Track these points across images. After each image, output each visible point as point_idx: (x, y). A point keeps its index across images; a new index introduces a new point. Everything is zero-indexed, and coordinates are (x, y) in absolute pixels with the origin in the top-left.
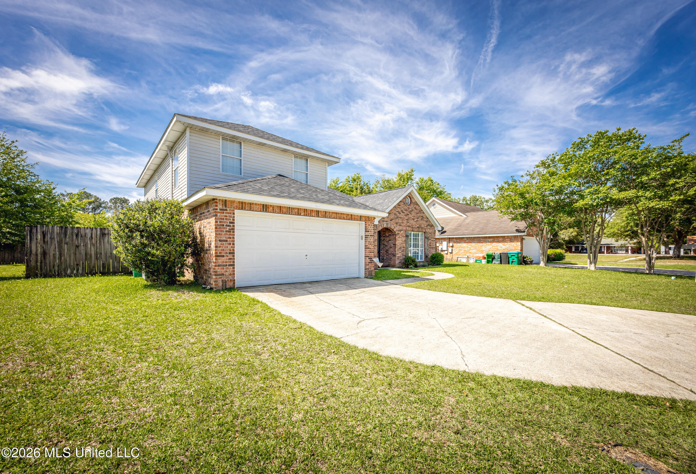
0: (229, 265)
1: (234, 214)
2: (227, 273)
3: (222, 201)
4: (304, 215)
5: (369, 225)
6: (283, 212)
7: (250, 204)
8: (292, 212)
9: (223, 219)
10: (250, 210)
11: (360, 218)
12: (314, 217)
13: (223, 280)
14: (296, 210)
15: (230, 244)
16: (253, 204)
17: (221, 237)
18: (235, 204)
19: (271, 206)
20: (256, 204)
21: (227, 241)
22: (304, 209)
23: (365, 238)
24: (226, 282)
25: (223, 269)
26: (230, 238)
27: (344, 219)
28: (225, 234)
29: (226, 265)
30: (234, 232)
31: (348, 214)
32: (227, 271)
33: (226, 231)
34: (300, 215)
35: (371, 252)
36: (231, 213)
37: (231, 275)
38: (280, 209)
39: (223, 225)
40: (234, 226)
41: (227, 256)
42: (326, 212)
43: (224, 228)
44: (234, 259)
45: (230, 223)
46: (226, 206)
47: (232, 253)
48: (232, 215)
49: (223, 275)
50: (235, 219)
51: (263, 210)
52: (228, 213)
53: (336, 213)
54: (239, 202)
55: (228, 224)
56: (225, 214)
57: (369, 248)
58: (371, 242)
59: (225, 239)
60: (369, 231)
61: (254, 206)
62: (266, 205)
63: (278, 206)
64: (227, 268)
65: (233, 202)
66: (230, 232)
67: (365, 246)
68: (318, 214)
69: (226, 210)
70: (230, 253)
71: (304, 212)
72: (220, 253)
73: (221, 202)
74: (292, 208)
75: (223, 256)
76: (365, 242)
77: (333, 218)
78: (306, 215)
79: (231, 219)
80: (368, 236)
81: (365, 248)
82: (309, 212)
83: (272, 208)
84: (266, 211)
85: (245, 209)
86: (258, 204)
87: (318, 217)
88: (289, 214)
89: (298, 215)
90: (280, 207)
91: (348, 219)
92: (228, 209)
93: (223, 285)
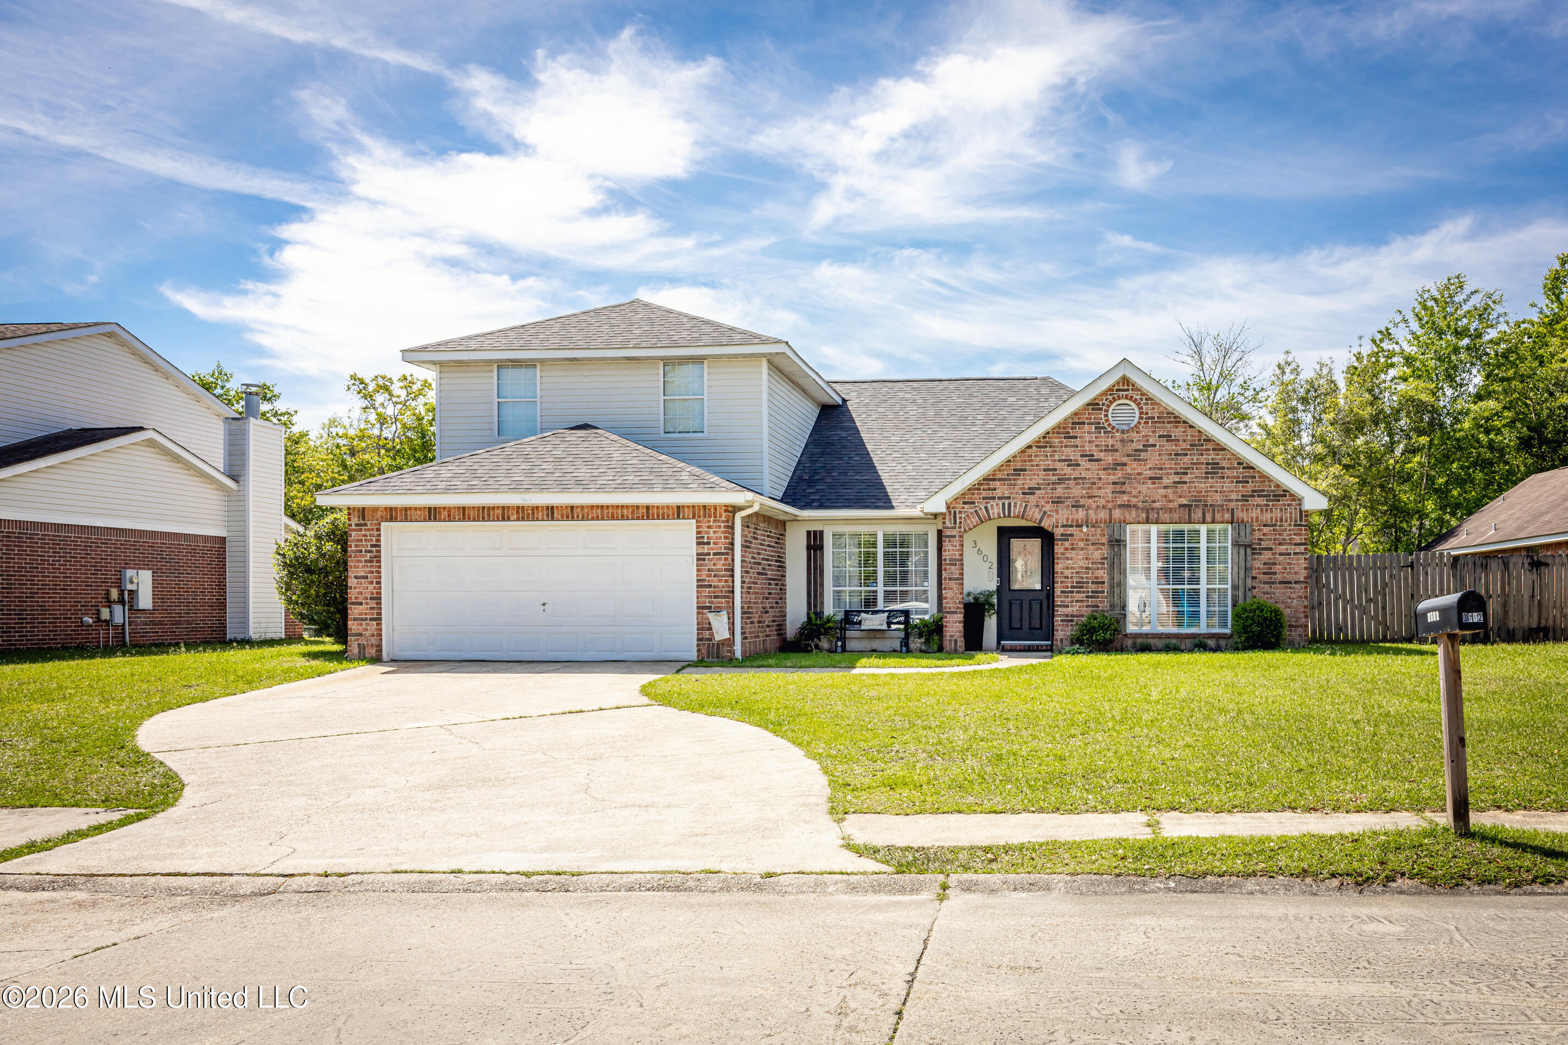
0: (371, 619)
1: (378, 530)
2: (367, 633)
3: (359, 510)
4: (518, 520)
5: (709, 527)
6: (469, 518)
7: (406, 509)
8: (489, 515)
9: (361, 540)
10: (406, 520)
11: (678, 512)
12: (543, 520)
13: (359, 645)
14: (500, 512)
15: (372, 583)
16: (410, 508)
17: (357, 572)
18: (379, 514)
19: (444, 508)
20: (416, 509)
21: (366, 578)
22: (518, 507)
23: (698, 560)
24: (364, 648)
25: (361, 625)
26: (372, 572)
27: (623, 518)
28: (363, 566)
29: (366, 619)
30: (379, 561)
31: (638, 507)
32: (367, 630)
33: (366, 561)
34: (509, 519)
35: (716, 597)
36: (373, 530)
37: (373, 635)
38: (464, 513)
39: (361, 551)
40: (379, 551)
41: (367, 604)
42: (572, 508)
43: (363, 556)
44: (380, 609)
45: (373, 546)
46: (364, 519)
47: (378, 598)
48: (376, 533)
49: (360, 635)
50: (382, 538)
51: (430, 518)
52: (369, 530)
53: (602, 507)
54: (386, 508)
55: (369, 548)
56: (363, 532)
57: (710, 586)
58: (718, 570)
59: (363, 574)
60: (709, 543)
61: (413, 512)
62: (435, 508)
63: (459, 508)
64: (367, 624)
65: (375, 509)
66: (371, 561)
67: (698, 581)
68: (553, 514)
69: (366, 525)
70: (371, 598)
71: (518, 512)
72: (356, 598)
73: (356, 513)
74: (489, 508)
75: (361, 604)
76: (698, 570)
77: (593, 519)
78: (523, 519)
79: (374, 539)
80: (708, 554)
81: (698, 586)
82: (530, 512)
83: (446, 513)
84: (435, 520)
85: (396, 520)
86: (420, 509)
87: (553, 519)
88: (484, 520)
89: (503, 519)
90: (464, 508)
91: (638, 518)
92: (369, 523)
93: (359, 652)
